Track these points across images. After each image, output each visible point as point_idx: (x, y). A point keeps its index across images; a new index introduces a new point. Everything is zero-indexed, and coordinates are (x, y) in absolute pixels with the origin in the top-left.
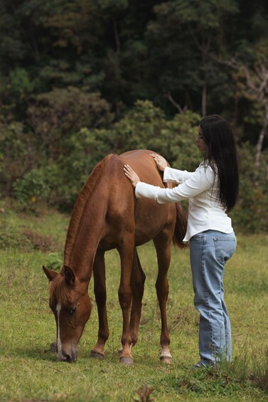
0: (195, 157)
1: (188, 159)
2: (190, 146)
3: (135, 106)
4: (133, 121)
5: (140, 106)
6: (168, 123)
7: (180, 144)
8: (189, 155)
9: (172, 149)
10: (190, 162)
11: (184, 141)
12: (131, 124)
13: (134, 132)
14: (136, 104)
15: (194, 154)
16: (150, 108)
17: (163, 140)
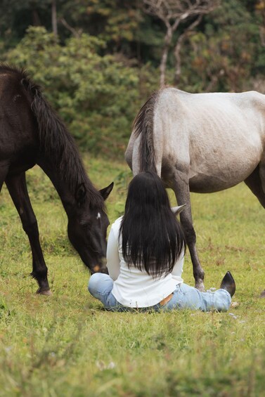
0: (99, 84)
1: (90, 87)
2: (91, 72)
3: (27, 33)
4: (26, 50)
5: (33, 32)
6: (65, 50)
7: (80, 71)
8: (92, 82)
9: (73, 77)
10: (94, 90)
11: (84, 67)
12: (25, 54)
13: (28, 62)
14: (28, 30)
15: (97, 81)
16: (43, 34)
17: (62, 68)
